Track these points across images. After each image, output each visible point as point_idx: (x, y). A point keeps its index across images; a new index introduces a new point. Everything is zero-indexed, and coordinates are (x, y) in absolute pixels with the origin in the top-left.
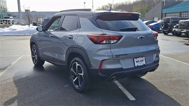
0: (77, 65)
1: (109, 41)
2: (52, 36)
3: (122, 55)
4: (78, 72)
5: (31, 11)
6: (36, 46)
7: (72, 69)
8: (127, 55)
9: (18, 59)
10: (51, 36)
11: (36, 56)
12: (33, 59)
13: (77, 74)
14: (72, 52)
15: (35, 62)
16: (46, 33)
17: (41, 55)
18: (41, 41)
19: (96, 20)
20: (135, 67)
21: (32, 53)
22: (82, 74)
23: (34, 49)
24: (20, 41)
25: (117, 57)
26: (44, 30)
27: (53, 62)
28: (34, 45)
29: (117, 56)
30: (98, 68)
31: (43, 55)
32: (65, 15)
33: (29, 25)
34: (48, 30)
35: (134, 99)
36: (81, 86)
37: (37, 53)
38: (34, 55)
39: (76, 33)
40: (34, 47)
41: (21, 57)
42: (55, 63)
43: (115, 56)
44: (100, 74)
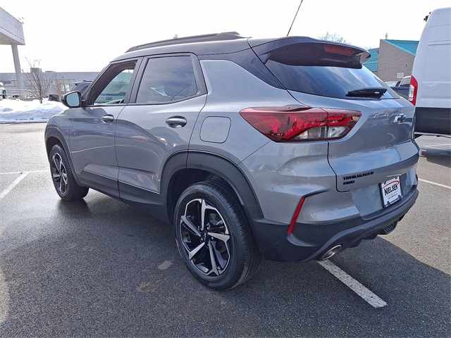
0: (204, 207)
1: (323, 129)
2: (112, 120)
3: (361, 176)
4: (205, 227)
5: (44, 71)
6: (62, 147)
7: (184, 218)
8: (372, 173)
9: (16, 182)
10: (106, 120)
11: (65, 175)
12: (57, 181)
13: (202, 235)
14: (185, 167)
15: (63, 190)
16: (91, 112)
17: (77, 171)
18: (79, 133)
19: (264, 64)
20: (384, 208)
21: (53, 165)
22: (224, 238)
23: (57, 157)
24: (20, 135)
25: (348, 183)
26: (83, 105)
27: (116, 194)
28: (56, 146)
29: (349, 180)
30: (288, 222)
31: (83, 172)
32: (149, 57)
33: (41, 99)
34: (95, 104)
35: (382, 303)
36: (221, 272)
37: (67, 168)
38: (58, 173)
39: (196, 109)
40: (57, 150)
41: (23, 176)
42: (124, 196)
43: (341, 181)
44: (293, 240)
